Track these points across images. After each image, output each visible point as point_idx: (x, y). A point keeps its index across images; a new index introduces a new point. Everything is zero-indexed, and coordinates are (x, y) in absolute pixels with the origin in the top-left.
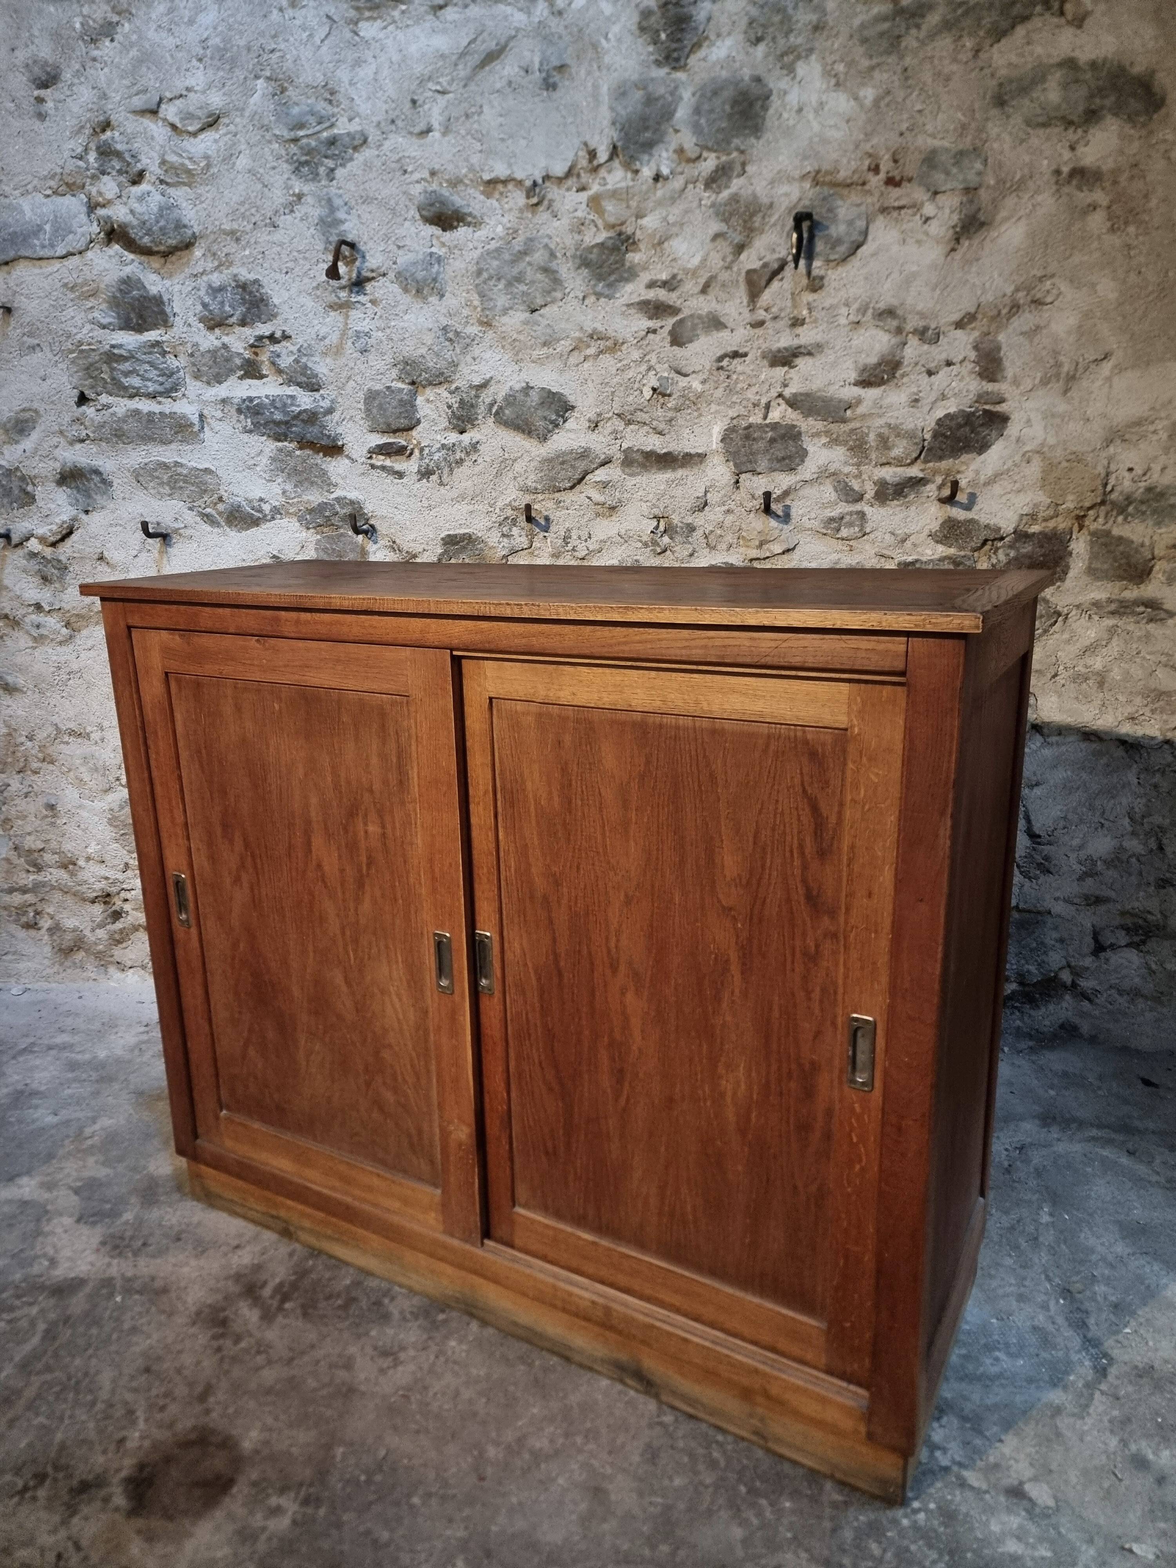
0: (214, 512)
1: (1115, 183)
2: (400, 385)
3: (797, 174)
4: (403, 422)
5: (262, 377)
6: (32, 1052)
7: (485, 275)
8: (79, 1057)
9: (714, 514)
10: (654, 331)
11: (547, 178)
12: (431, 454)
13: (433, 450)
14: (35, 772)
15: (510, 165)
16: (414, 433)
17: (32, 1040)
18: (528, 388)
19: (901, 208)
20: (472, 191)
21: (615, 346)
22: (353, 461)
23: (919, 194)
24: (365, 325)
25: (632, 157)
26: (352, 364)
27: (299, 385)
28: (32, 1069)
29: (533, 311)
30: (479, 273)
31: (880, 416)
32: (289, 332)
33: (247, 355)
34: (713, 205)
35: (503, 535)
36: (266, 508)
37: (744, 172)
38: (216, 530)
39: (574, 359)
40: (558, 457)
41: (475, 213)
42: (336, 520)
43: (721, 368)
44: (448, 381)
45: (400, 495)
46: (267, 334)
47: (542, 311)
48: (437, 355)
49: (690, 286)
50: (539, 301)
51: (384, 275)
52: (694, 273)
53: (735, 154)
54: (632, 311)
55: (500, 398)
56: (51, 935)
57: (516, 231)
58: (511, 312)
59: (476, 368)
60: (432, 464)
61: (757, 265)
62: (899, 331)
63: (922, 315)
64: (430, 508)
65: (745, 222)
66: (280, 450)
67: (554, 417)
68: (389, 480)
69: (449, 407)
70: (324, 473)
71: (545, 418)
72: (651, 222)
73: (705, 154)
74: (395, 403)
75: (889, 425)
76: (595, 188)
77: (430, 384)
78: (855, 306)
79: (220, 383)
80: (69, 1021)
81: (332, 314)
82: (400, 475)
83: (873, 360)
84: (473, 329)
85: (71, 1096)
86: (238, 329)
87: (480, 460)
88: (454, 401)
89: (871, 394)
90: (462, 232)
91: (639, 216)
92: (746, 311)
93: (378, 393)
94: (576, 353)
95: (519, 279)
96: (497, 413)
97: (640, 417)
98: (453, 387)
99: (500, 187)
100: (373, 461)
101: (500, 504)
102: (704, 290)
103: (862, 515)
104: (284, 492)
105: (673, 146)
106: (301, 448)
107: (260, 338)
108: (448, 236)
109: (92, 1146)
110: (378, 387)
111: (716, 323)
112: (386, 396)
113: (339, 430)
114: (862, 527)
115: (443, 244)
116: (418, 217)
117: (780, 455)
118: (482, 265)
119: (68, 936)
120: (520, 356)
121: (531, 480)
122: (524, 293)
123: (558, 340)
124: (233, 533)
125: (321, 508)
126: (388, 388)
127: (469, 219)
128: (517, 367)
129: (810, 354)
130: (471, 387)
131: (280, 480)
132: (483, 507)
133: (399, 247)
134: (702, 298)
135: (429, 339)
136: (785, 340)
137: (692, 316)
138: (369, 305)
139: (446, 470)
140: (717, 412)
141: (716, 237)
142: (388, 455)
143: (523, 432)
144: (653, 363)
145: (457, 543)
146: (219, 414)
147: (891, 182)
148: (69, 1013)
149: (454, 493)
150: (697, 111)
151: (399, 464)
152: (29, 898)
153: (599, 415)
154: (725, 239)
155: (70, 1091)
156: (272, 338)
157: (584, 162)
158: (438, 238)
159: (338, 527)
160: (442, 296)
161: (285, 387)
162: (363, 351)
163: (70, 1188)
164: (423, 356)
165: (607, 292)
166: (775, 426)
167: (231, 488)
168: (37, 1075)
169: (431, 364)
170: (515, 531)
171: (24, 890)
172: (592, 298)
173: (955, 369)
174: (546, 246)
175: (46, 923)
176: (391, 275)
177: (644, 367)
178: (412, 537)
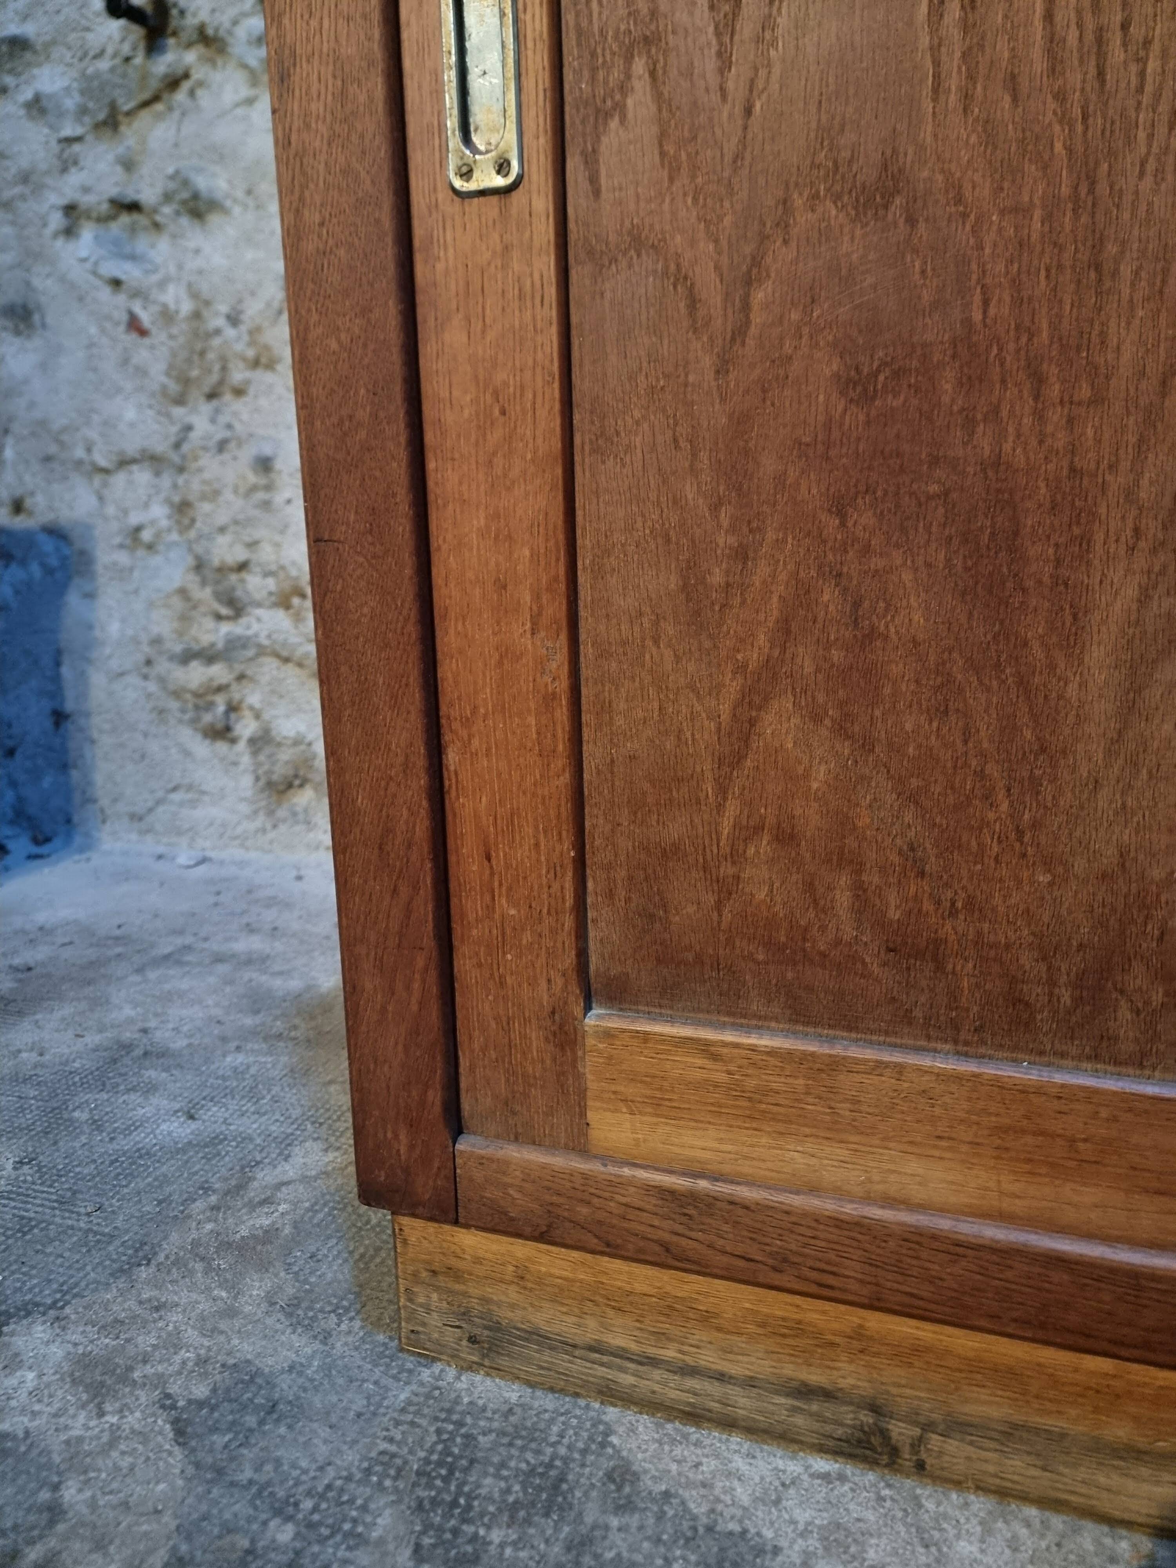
6: (179, 963)
8: (278, 982)
14: (239, 392)
17: (188, 940)
28: (168, 998)
56: (255, 753)
80: (270, 916)
85: (238, 1073)
109: (269, 1235)
119: (285, 755)
148: (271, 902)
152: (219, 672)
155: (240, 1058)
163: (167, 1403)
168: (175, 1012)
171: (209, 656)
175: (246, 728)
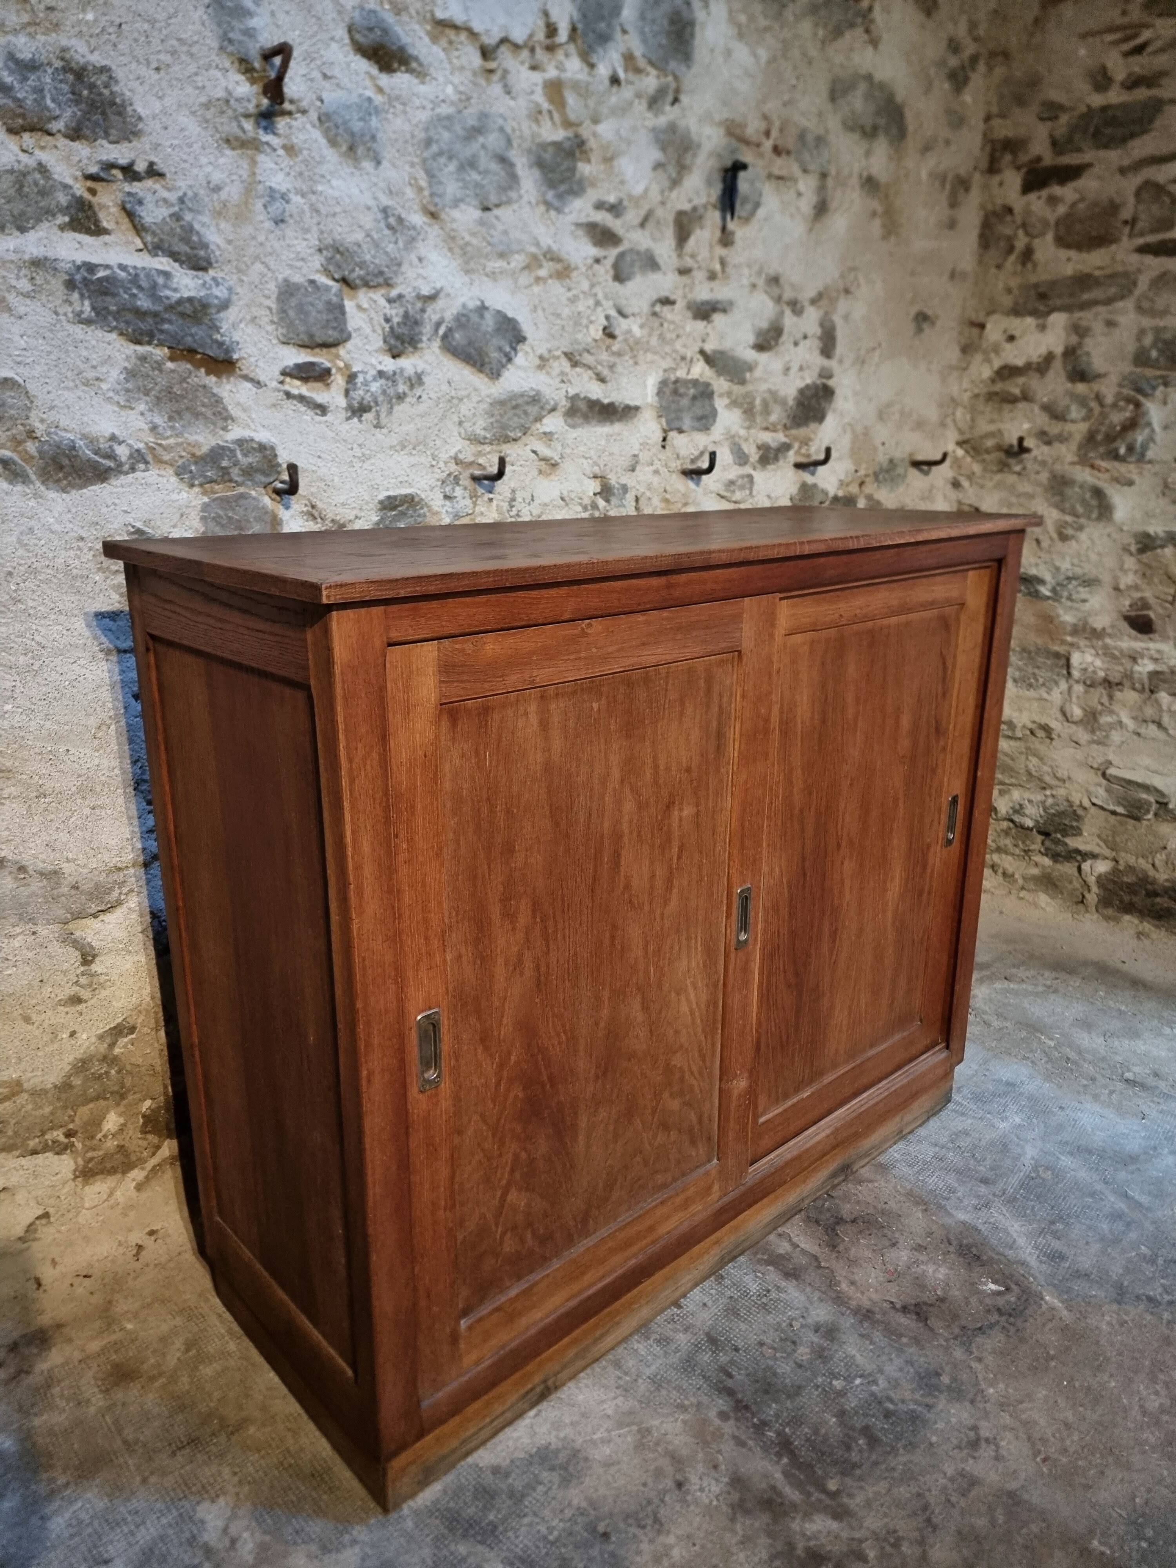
0: (16, 457)
1: (887, 196)
2: (323, 280)
3: (717, 118)
4: (332, 335)
5: (98, 231)
7: (435, 148)
9: (644, 474)
10: (597, 261)
11: (504, 41)
12: (366, 383)
13: (369, 377)
15: (466, 9)
16: (342, 351)
18: (482, 308)
19: (780, 178)
20: (417, 27)
21: (564, 272)
22: (258, 384)
23: (796, 169)
24: (279, 181)
25: (590, 47)
26: (261, 238)
27: (175, 256)
29: (486, 209)
30: (428, 142)
31: (766, 381)
32: (161, 166)
33: (80, 189)
34: (654, 130)
35: (447, 497)
36: (122, 452)
37: (676, 100)
38: (19, 488)
39: (524, 279)
40: (511, 399)
41: (422, 58)
42: (235, 473)
43: (655, 314)
44: (388, 284)
45: (324, 438)
46: (123, 162)
47: (496, 212)
48: (376, 245)
49: (632, 216)
50: (493, 199)
51: (304, 112)
52: (636, 201)
53: (670, 78)
54: (580, 233)
55: (449, 315)
57: (469, 99)
58: (463, 206)
59: (420, 271)
60: (368, 398)
61: (687, 207)
62: (778, 300)
63: (792, 286)
64: (364, 458)
65: (680, 156)
66: (143, 359)
67: (508, 349)
68: (308, 415)
69: (387, 320)
70: (218, 401)
71: (500, 349)
72: (606, 130)
73: (649, 69)
74: (320, 306)
75: (770, 391)
76: (552, 73)
77: (367, 285)
78: (756, 268)
79: (22, 230)
81: (228, 152)
82: (323, 409)
83: (765, 325)
84: (417, 219)
86: (62, 142)
87: (424, 397)
88: (396, 314)
89: (763, 358)
90: (401, 80)
91: (596, 121)
92: (674, 255)
93: (297, 287)
94: (526, 272)
95: (472, 164)
96: (445, 337)
97: (588, 359)
98: (394, 293)
99: (452, 34)
100: (287, 387)
101: (444, 456)
102: (642, 225)
103: (750, 477)
104: (154, 428)
105: (622, 48)
106: (172, 359)
107: (110, 166)
108: (384, 80)
110: (297, 278)
111: (651, 263)
112: (306, 295)
113: (236, 338)
114: (751, 489)
115: (380, 90)
116: (347, 41)
117: (699, 412)
118: (432, 133)
120: (472, 265)
121: (479, 427)
122: (477, 185)
123: (512, 252)
124: (52, 494)
125: (215, 455)
126: (312, 282)
127: (414, 65)
128: (466, 279)
129: (724, 311)
130: (419, 297)
131: (142, 407)
132: (426, 460)
133: (325, 76)
134: (640, 232)
135: (368, 220)
136: (704, 292)
137: (631, 250)
138: (281, 152)
139: (384, 409)
140: (652, 362)
141: (658, 166)
142: (305, 380)
143: (474, 365)
144: (600, 296)
145: (394, 508)
146: (24, 285)
147: (777, 150)
149: (394, 440)
150: (642, 17)
151: (320, 395)
153: (550, 351)
154: (665, 171)
156: (129, 172)
157: (541, 36)
158: (372, 78)
159: (239, 484)
160: (378, 163)
161: (145, 255)
162: (279, 221)
164: (359, 246)
165: (556, 203)
166: (695, 383)
167: (52, 416)
169: (368, 257)
170: (458, 492)
172: (542, 208)
173: (807, 341)
174: (501, 129)
176: (313, 115)
177: (591, 302)
178: (342, 499)
